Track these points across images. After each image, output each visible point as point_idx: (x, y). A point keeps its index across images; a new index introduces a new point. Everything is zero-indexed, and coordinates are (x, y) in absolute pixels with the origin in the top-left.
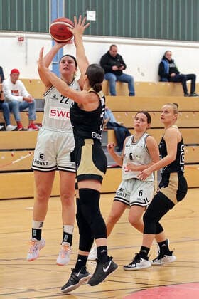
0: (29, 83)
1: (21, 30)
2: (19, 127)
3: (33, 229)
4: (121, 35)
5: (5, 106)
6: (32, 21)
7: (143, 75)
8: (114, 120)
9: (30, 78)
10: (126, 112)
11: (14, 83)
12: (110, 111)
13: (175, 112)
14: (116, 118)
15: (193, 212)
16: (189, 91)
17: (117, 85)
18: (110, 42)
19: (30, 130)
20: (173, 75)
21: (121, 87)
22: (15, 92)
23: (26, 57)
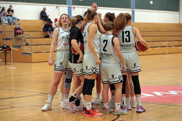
1: (57, 4)
18: (87, 8)
23: (59, 13)
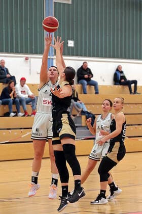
0: (32, 86)
1: (26, 53)
2: (26, 114)
3: (32, 177)
4: (90, 56)
5: (17, 101)
6: (33, 47)
7: (104, 80)
8: (85, 109)
9: (33, 83)
10: (94, 104)
11: (23, 86)
12: (83, 103)
13: (122, 103)
14: (87, 108)
15: (136, 167)
16: (133, 91)
17: (87, 87)
18: (83, 60)
19: (33, 116)
20: (123, 80)
21: (90, 88)
22: (23, 92)
23: (30, 70)
